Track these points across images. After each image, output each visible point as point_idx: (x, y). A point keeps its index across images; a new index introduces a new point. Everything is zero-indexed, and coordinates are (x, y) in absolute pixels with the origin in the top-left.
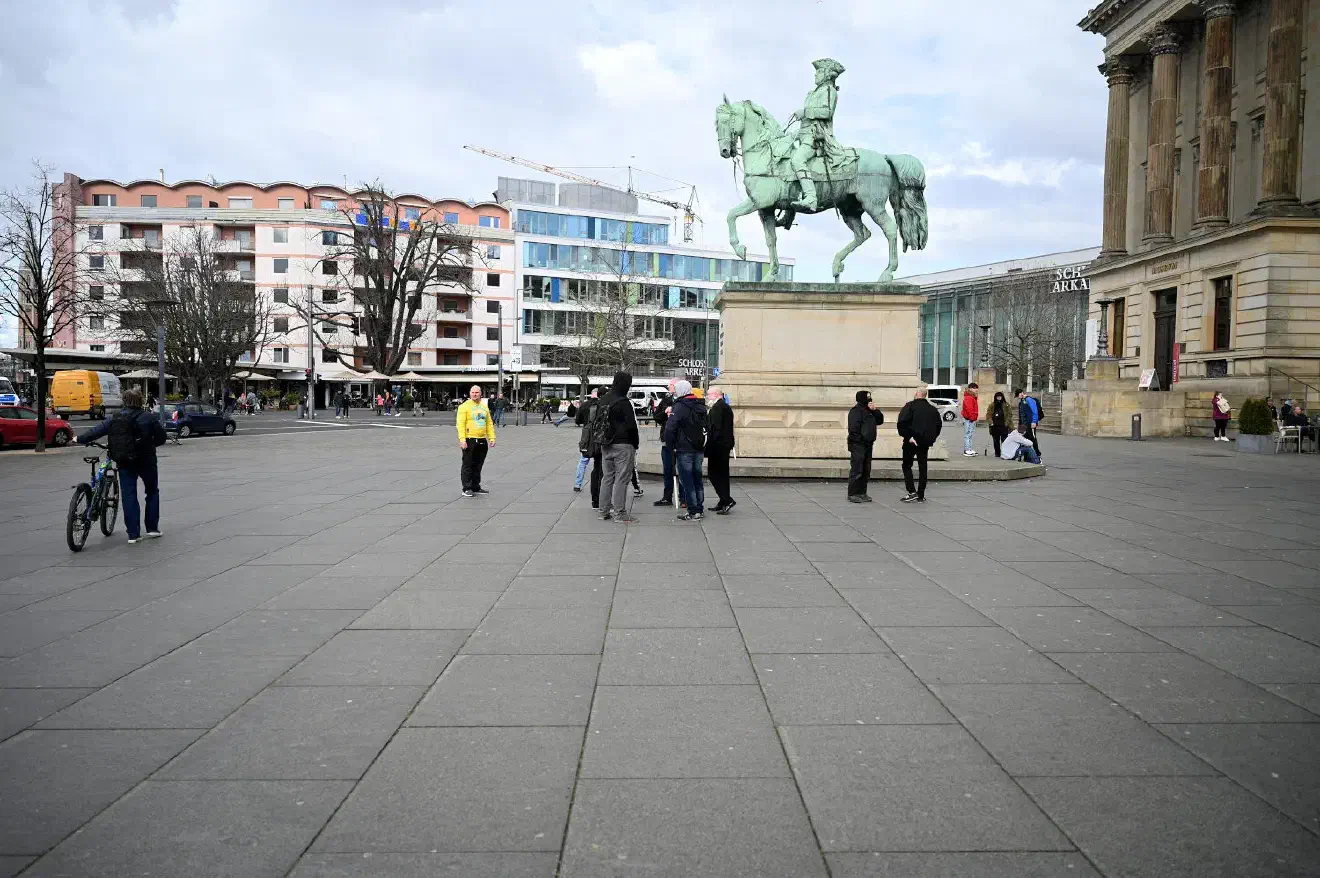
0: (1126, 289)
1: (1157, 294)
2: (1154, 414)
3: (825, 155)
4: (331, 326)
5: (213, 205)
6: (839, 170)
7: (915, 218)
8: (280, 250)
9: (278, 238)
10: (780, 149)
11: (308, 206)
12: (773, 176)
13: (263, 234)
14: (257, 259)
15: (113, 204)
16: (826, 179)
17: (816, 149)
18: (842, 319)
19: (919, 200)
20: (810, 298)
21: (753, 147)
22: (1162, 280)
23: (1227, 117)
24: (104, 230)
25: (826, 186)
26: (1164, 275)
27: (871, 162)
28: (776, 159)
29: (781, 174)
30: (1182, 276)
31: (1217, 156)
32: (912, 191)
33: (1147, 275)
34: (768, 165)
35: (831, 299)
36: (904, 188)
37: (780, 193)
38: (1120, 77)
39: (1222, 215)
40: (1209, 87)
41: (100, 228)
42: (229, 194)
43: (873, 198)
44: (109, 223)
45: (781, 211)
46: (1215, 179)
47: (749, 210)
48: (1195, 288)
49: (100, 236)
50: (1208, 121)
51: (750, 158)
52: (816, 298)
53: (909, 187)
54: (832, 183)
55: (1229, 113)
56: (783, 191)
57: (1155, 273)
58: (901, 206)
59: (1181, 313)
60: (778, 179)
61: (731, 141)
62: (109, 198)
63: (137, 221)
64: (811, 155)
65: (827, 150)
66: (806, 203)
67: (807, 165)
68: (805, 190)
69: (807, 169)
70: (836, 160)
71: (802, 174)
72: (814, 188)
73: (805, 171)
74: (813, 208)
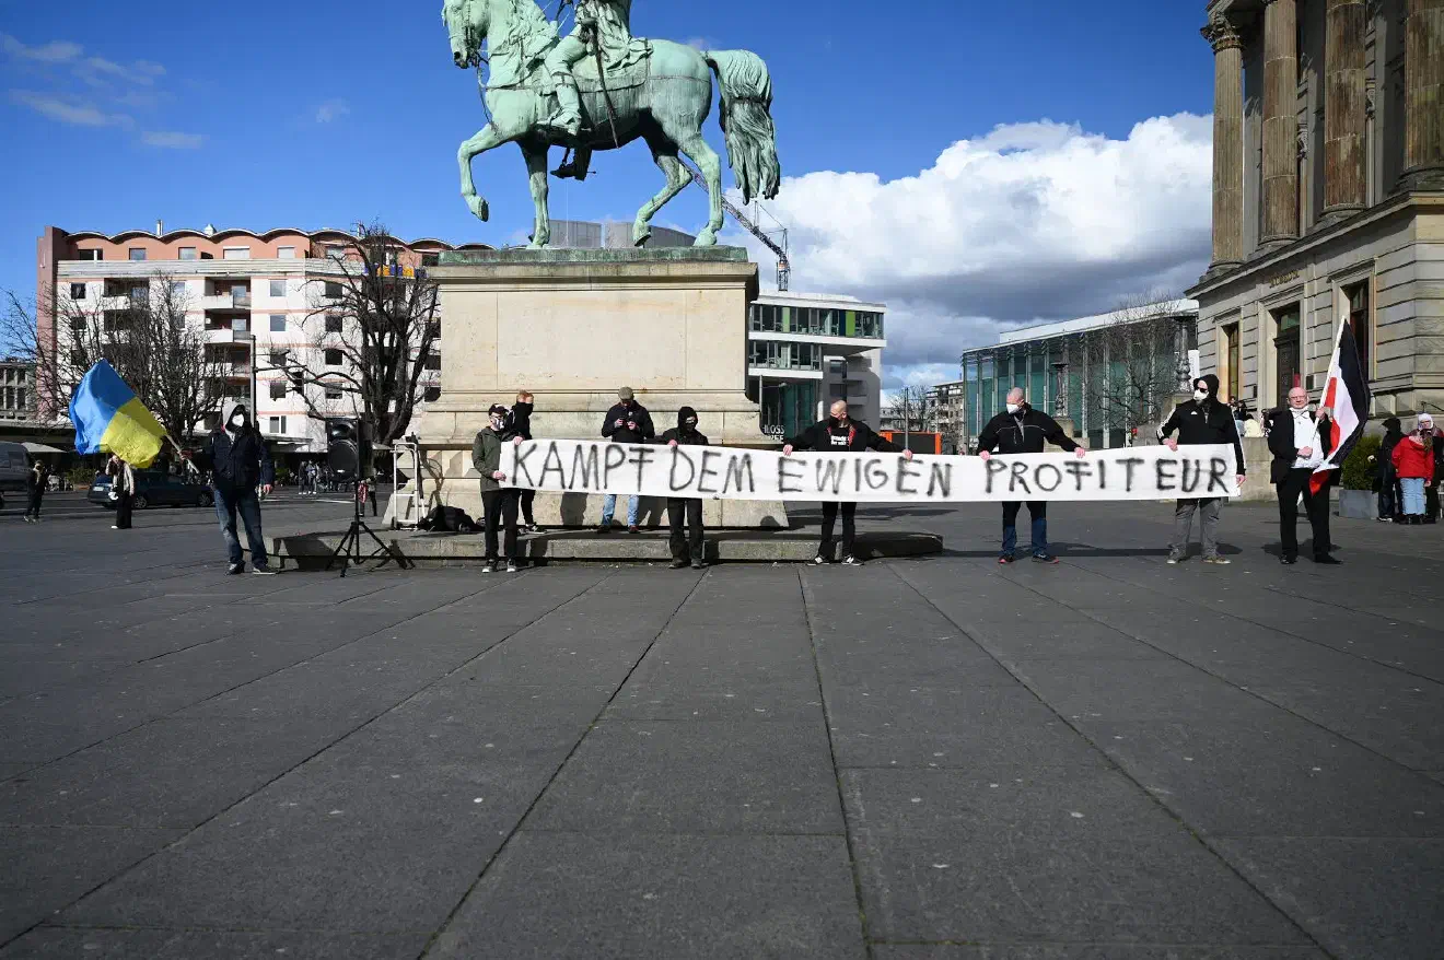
0: (1237, 311)
1: (1277, 314)
3: (598, 53)
4: (335, 392)
5: (205, 256)
8: (277, 304)
9: (275, 292)
11: (309, 255)
12: (522, 88)
13: (260, 286)
14: (252, 315)
15: (100, 257)
16: (599, 87)
17: (586, 42)
18: (623, 303)
19: (759, 118)
20: (568, 272)
21: (500, 48)
22: (1282, 294)
23: (1358, 70)
24: (87, 287)
25: (601, 98)
26: (1284, 286)
27: (672, 56)
28: (527, 61)
29: (536, 84)
30: (1306, 285)
31: (1347, 122)
32: (746, 106)
33: (1263, 289)
34: (517, 72)
35: (603, 272)
36: (734, 100)
37: (536, 115)
38: (1228, 39)
39: (1358, 201)
40: (1332, 31)
41: (83, 287)
42: (225, 244)
43: (675, 114)
44: (91, 279)
45: (568, 151)
46: (1344, 153)
47: (490, 143)
48: (1322, 300)
49: (82, 296)
50: (1332, 76)
51: (495, 64)
52: (578, 272)
53: (741, 98)
54: (611, 94)
55: (1361, 65)
56: (539, 112)
57: (1273, 286)
58: (732, 130)
59: (1306, 336)
60: (531, 92)
61: (467, 41)
62: (95, 252)
63: (122, 276)
64: (579, 51)
65: (600, 42)
66: (560, 121)
67: (570, 67)
68: (562, 104)
69: (568, 72)
70: (614, 56)
71: (558, 79)
72: (576, 99)
73: (563, 74)
74: (572, 130)
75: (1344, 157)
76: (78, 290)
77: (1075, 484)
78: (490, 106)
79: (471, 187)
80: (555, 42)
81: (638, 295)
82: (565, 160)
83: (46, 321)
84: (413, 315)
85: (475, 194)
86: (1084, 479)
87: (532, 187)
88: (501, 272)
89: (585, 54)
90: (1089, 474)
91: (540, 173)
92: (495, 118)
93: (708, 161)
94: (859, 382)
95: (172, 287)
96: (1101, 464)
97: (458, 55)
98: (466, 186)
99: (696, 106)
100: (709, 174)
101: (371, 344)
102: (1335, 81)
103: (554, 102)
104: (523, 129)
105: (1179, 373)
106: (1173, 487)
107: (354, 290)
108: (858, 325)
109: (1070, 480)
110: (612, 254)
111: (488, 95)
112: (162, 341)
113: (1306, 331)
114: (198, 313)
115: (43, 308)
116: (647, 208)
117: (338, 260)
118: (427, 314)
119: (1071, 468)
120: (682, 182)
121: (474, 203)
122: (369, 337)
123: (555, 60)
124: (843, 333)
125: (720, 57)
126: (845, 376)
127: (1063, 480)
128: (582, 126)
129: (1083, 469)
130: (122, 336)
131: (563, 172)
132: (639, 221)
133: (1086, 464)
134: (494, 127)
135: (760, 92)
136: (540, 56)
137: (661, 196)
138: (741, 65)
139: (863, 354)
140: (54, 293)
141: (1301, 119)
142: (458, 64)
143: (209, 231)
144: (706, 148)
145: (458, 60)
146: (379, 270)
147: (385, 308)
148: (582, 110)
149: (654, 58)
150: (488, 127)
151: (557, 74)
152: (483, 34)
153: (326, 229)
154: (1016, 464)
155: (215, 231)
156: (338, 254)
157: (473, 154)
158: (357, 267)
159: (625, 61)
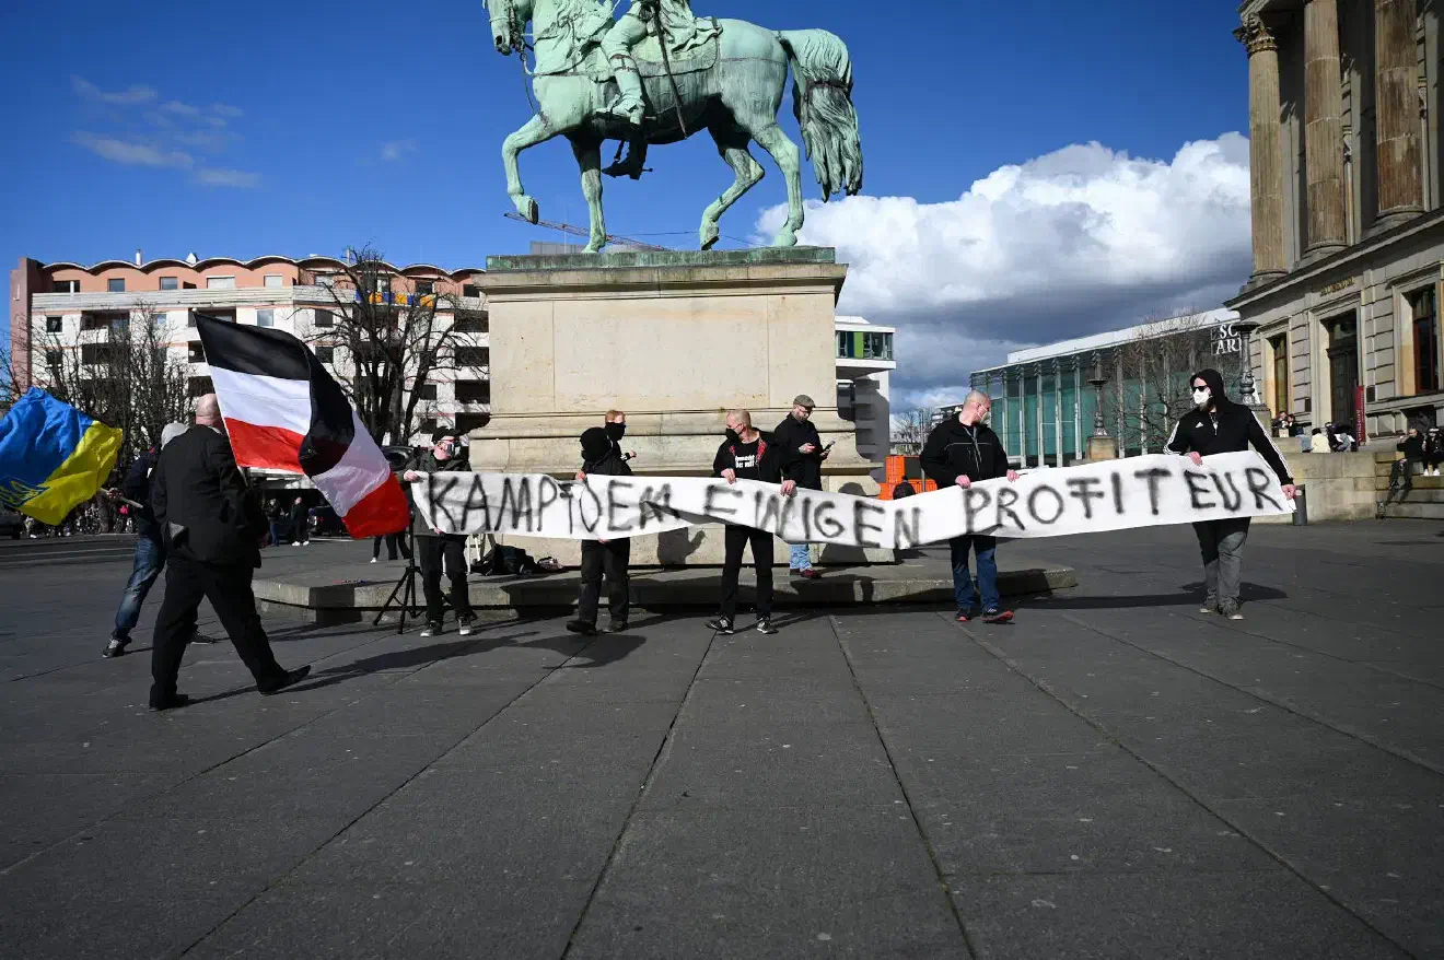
0: (1286, 321)
1: (1329, 324)
2: (1330, 488)
3: (661, 32)
5: (187, 286)
6: (684, 54)
7: (835, 140)
9: (262, 321)
10: (587, 28)
11: (297, 283)
12: (575, 74)
15: (77, 289)
16: (663, 71)
17: (646, 21)
18: (696, 312)
19: (840, 105)
20: (634, 277)
21: (547, 31)
22: (1336, 302)
23: (1410, 68)
24: (64, 321)
25: (665, 85)
26: (1337, 295)
27: (743, 37)
28: (579, 45)
29: (590, 70)
30: (1363, 294)
31: (1401, 123)
32: (826, 91)
33: (1314, 298)
34: (568, 56)
35: (673, 277)
36: (811, 85)
37: (591, 103)
38: (1262, 42)
39: (1415, 203)
40: (1382, 28)
41: (59, 319)
42: (207, 273)
43: (750, 99)
44: (69, 312)
45: (621, 146)
46: (1399, 155)
47: (539, 137)
48: (1383, 307)
49: (58, 328)
50: (1384, 75)
51: (541, 50)
52: (645, 278)
53: (820, 83)
54: (676, 78)
55: (1413, 62)
56: (595, 100)
57: (1324, 294)
58: (810, 118)
59: (1364, 345)
60: (586, 78)
61: (510, 23)
62: (72, 285)
63: (100, 308)
64: (638, 32)
65: (663, 20)
66: (621, 109)
67: (630, 49)
68: (623, 90)
69: (627, 54)
70: (679, 36)
71: (617, 63)
72: (639, 85)
73: (623, 57)
74: (635, 119)
75: (1399, 158)
76: (54, 323)
77: (1083, 511)
78: (538, 96)
79: (519, 186)
80: (610, 23)
81: (713, 302)
82: (618, 156)
83: (21, 355)
84: (408, 342)
85: (523, 194)
86: (1094, 501)
87: (583, 186)
88: (558, 279)
89: (645, 35)
90: (1100, 495)
91: (593, 171)
92: (545, 108)
93: (786, 151)
94: (867, 406)
95: (154, 318)
96: (1116, 479)
97: (499, 39)
98: (513, 184)
99: (771, 91)
100: (788, 166)
101: (364, 374)
102: (1387, 79)
103: (611, 91)
104: (577, 120)
105: (1243, 386)
106: (1214, 505)
107: (346, 318)
108: (866, 346)
109: (1075, 506)
110: (682, 257)
111: (536, 82)
112: (144, 375)
113: (1364, 342)
114: (182, 345)
115: (18, 341)
116: (714, 207)
117: (329, 288)
118: (423, 341)
119: (1076, 488)
120: (753, 178)
121: (522, 204)
122: (363, 367)
123: (613, 41)
124: (851, 355)
125: (795, 37)
126: (853, 399)
127: (1066, 507)
128: (645, 114)
129: (1092, 488)
130: (102, 370)
131: (615, 171)
132: (706, 221)
133: (1096, 481)
134: (544, 119)
135: (841, 75)
136: (595, 38)
137: (729, 195)
138: (818, 46)
139: (872, 377)
140: (30, 326)
141: (1346, 120)
142: (500, 50)
143: (191, 260)
144: (783, 136)
145: (500, 46)
146: (371, 297)
147: (378, 336)
148: (644, 97)
149: (723, 40)
150: (537, 118)
151: (618, 56)
152: (528, 16)
153: (313, 256)
154: (1003, 491)
155: (197, 260)
156: (330, 281)
157: (519, 149)
158: (349, 294)
159: (692, 42)
